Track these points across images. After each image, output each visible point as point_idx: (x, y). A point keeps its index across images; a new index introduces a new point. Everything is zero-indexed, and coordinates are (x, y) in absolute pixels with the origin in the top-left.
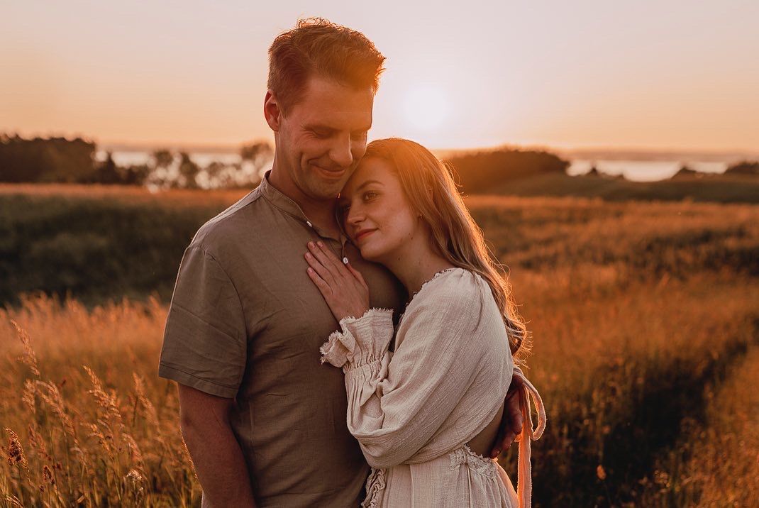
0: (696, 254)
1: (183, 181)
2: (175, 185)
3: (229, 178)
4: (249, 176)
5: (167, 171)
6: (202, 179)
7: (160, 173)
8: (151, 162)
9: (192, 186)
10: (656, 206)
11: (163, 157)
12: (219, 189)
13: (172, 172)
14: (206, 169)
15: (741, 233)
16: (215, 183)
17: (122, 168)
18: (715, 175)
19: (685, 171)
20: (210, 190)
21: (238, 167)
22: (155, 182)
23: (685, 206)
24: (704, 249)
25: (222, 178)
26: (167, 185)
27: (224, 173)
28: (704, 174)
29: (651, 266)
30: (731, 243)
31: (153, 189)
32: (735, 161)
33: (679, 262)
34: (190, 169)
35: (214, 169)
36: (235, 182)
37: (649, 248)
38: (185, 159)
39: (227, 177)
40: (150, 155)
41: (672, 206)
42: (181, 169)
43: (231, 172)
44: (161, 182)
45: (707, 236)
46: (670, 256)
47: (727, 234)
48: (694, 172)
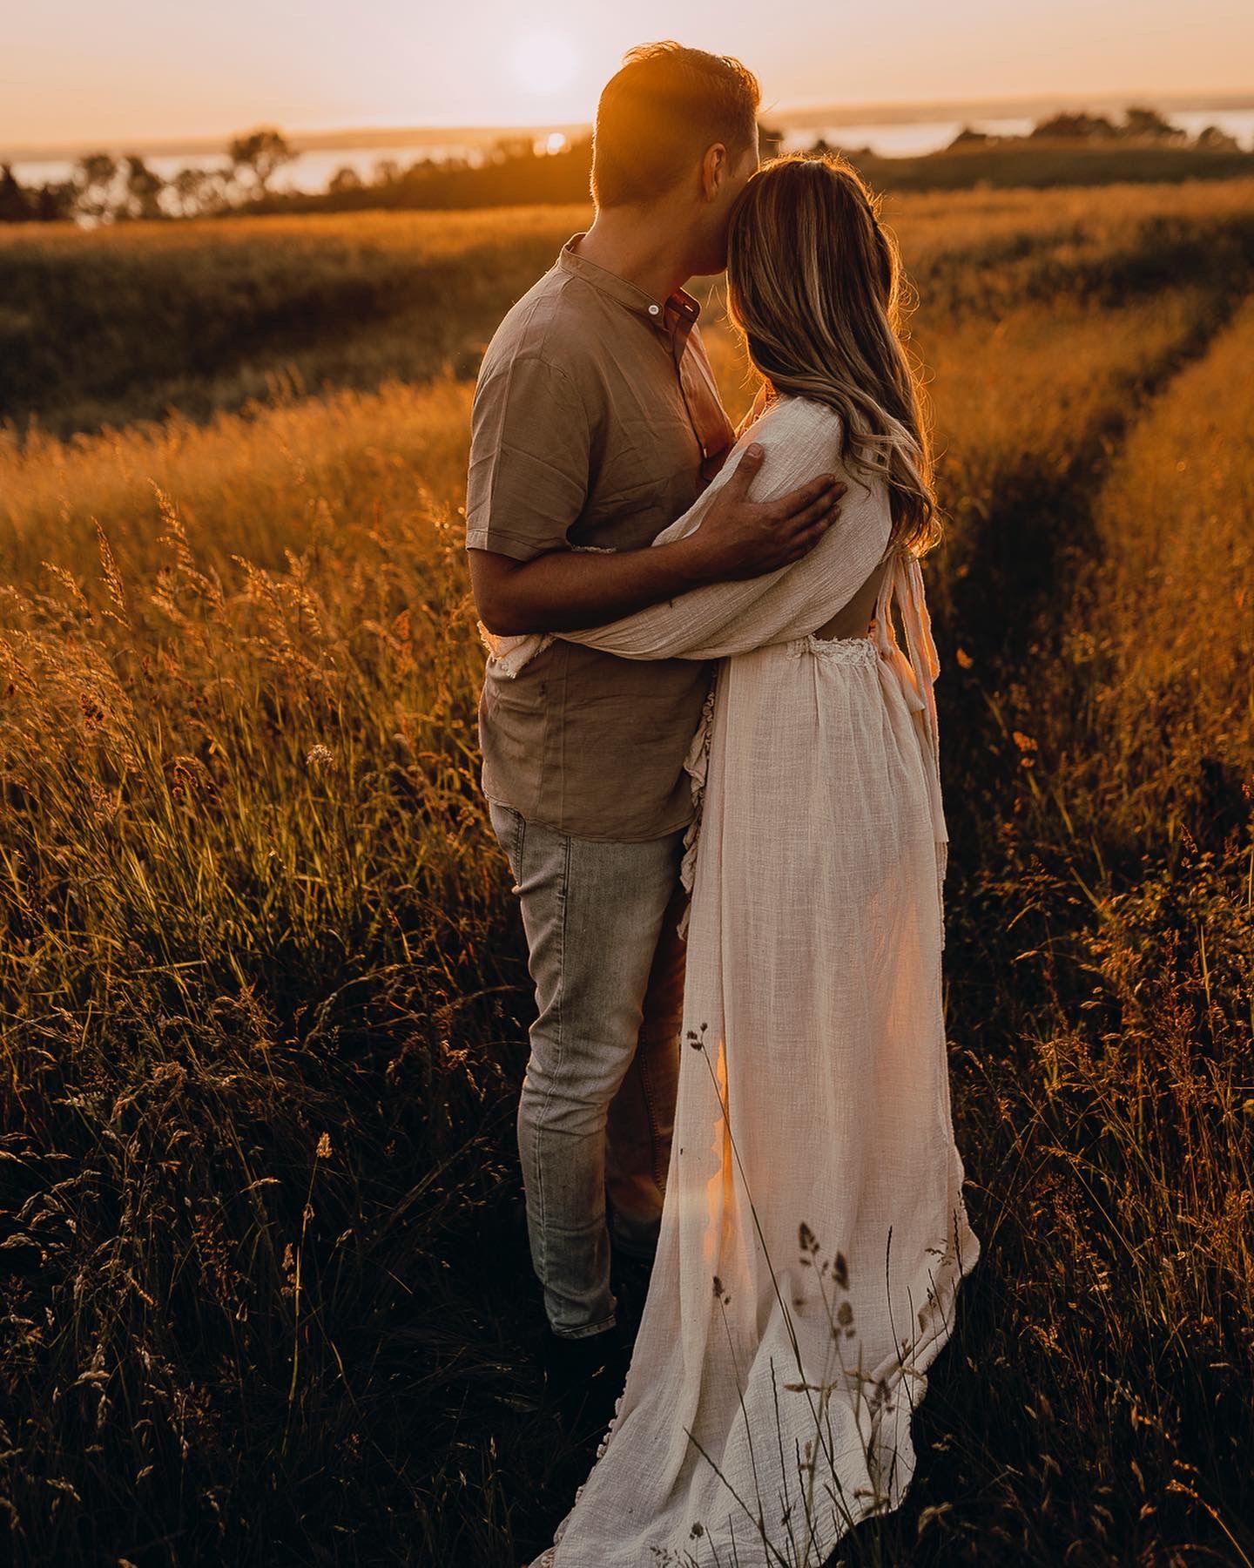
0: (1012, 277)
1: (135, 207)
2: (122, 215)
3: (215, 194)
4: (250, 189)
5: (109, 191)
6: (169, 201)
7: (96, 195)
8: (80, 177)
9: (152, 213)
10: (935, 200)
11: (98, 166)
12: (199, 216)
13: (116, 192)
14: (173, 184)
15: (1078, 238)
16: (191, 206)
17: (30, 190)
18: (1016, 139)
19: (967, 136)
20: (185, 218)
21: (228, 176)
22: (87, 211)
23: (981, 196)
24: (1025, 268)
25: (202, 196)
26: (109, 216)
27: (205, 188)
28: (1000, 139)
29: (944, 300)
30: (1065, 255)
31: (86, 223)
32: (1048, 113)
33: (988, 292)
34: (145, 183)
35: (187, 181)
36: (226, 202)
37: (935, 272)
38: (137, 167)
39: (210, 193)
40: (77, 166)
41: (960, 199)
42: (131, 186)
43: (217, 184)
44: (100, 210)
45: (1023, 247)
46: (970, 283)
47: (1056, 241)
48: (982, 137)
